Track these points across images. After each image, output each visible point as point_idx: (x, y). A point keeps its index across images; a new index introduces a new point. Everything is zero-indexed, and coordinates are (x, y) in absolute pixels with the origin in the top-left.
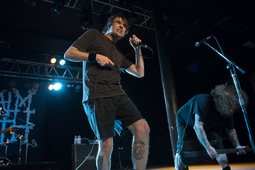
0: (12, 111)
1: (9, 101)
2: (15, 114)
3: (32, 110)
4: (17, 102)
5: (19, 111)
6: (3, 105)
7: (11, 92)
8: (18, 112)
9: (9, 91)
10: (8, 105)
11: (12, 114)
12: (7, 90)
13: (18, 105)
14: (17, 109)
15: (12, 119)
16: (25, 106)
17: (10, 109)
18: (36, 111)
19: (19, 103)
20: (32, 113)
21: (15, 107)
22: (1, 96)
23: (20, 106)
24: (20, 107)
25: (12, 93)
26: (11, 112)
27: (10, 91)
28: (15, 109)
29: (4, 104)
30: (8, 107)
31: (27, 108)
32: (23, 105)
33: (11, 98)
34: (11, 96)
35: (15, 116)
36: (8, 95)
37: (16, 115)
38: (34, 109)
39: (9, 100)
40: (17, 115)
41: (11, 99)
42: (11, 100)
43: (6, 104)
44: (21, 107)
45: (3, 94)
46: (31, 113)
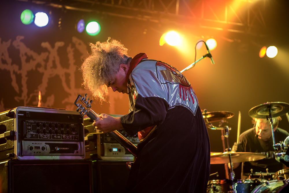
1: (72, 69)
7: (72, 47)
10: (70, 78)
17: (77, 87)
25: (73, 49)
27: (70, 45)
29: (63, 76)
30: (73, 83)
33: (74, 61)
34: (72, 57)
36: (68, 53)
39: (70, 67)
41: (75, 64)
42: (75, 67)
43: (67, 75)
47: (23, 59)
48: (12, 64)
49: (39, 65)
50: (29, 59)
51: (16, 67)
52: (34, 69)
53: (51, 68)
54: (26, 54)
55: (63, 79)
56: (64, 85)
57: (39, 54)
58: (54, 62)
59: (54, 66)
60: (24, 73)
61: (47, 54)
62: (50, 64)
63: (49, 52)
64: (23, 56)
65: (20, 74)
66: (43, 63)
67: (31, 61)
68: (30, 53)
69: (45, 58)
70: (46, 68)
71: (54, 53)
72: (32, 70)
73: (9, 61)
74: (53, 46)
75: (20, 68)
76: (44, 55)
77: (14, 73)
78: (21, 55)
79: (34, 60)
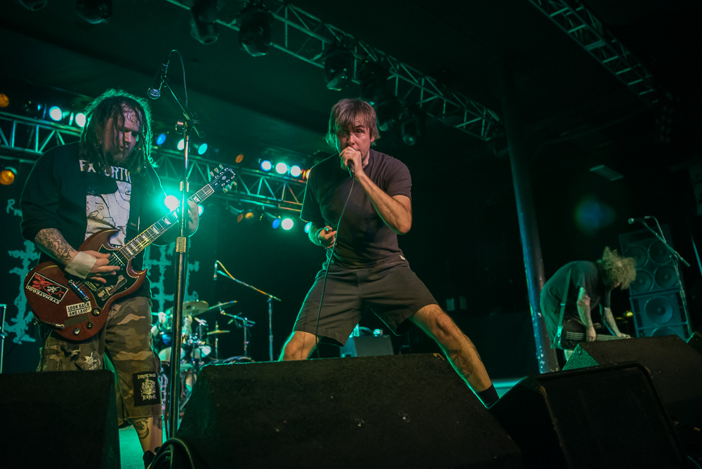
0: (155, 262)
2: (162, 270)
3: (193, 263)
5: (169, 263)
8: (167, 267)
11: (155, 269)
13: (166, 251)
14: (165, 260)
15: (157, 280)
17: (151, 258)
18: (200, 265)
20: (194, 270)
21: (159, 254)
23: (171, 251)
24: (170, 255)
26: (152, 266)
28: (161, 259)
35: (160, 275)
37: (162, 273)
38: (197, 260)
40: (165, 272)
44: (172, 254)
46: (192, 270)
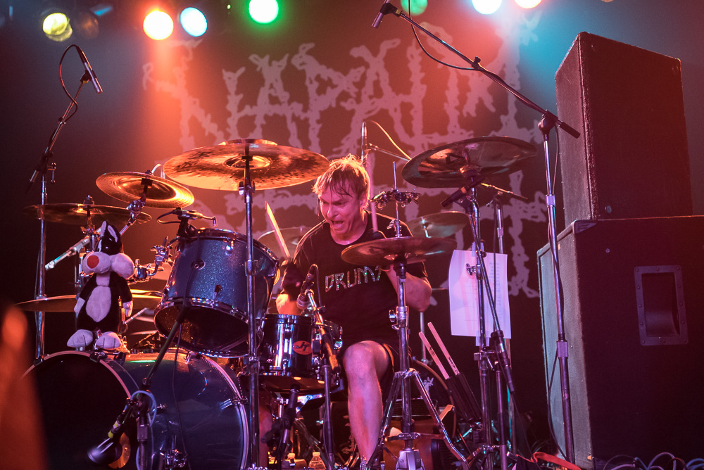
0: (435, 139)
1: (418, 93)
3: (530, 126)
4: (452, 93)
5: (467, 135)
6: (391, 113)
7: (417, 47)
9: (410, 44)
10: (412, 112)
12: (398, 42)
13: (460, 108)
14: (458, 130)
16: (493, 109)
17: (427, 129)
19: (463, 99)
21: (445, 119)
22: (377, 74)
23: (470, 108)
24: (468, 113)
26: (430, 147)
28: (450, 128)
29: (396, 110)
30: (418, 125)
31: (503, 118)
32: (480, 106)
33: (423, 75)
34: (419, 67)
36: (408, 61)
39: (413, 89)
41: (423, 81)
42: (425, 87)
43: (406, 108)
44: (473, 113)
45: (382, 63)
47: (312, 88)
48: (290, 102)
49: (344, 96)
50: (324, 85)
51: (297, 108)
52: (334, 105)
53: (371, 97)
54: (318, 78)
55: (397, 117)
56: (399, 128)
57: (345, 73)
58: (376, 84)
59: (378, 93)
60: (313, 116)
61: (362, 69)
62: (368, 89)
63: (367, 66)
64: (311, 82)
65: (307, 120)
66: (353, 91)
67: (329, 89)
68: (327, 73)
69: (358, 79)
70: (358, 100)
71: (377, 68)
72: (330, 107)
73: (284, 96)
74: (375, 52)
75: (305, 109)
76: (355, 74)
77: (295, 118)
78: (307, 83)
79: (334, 87)
